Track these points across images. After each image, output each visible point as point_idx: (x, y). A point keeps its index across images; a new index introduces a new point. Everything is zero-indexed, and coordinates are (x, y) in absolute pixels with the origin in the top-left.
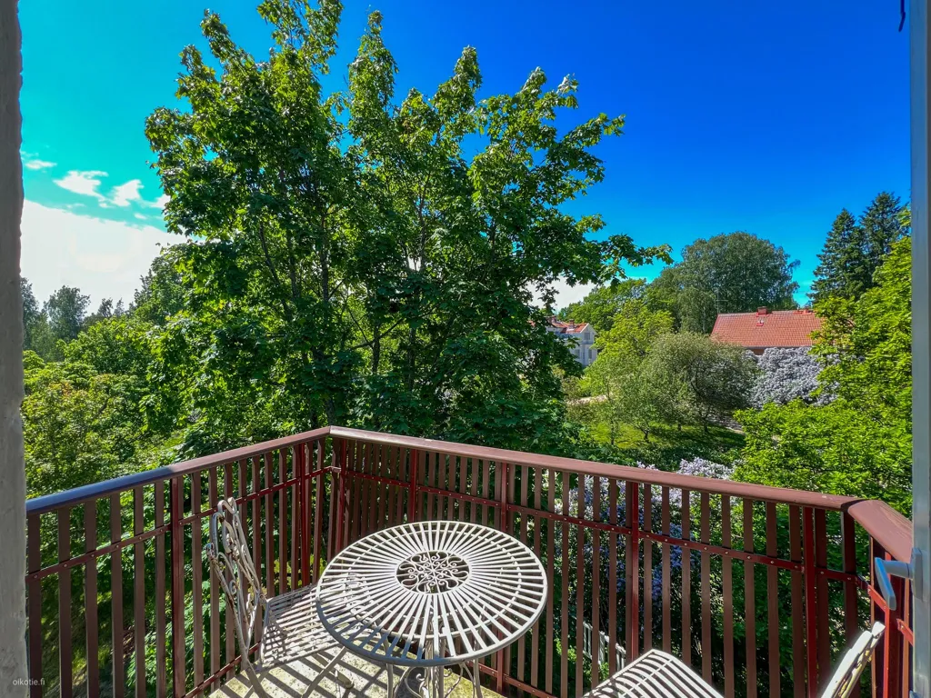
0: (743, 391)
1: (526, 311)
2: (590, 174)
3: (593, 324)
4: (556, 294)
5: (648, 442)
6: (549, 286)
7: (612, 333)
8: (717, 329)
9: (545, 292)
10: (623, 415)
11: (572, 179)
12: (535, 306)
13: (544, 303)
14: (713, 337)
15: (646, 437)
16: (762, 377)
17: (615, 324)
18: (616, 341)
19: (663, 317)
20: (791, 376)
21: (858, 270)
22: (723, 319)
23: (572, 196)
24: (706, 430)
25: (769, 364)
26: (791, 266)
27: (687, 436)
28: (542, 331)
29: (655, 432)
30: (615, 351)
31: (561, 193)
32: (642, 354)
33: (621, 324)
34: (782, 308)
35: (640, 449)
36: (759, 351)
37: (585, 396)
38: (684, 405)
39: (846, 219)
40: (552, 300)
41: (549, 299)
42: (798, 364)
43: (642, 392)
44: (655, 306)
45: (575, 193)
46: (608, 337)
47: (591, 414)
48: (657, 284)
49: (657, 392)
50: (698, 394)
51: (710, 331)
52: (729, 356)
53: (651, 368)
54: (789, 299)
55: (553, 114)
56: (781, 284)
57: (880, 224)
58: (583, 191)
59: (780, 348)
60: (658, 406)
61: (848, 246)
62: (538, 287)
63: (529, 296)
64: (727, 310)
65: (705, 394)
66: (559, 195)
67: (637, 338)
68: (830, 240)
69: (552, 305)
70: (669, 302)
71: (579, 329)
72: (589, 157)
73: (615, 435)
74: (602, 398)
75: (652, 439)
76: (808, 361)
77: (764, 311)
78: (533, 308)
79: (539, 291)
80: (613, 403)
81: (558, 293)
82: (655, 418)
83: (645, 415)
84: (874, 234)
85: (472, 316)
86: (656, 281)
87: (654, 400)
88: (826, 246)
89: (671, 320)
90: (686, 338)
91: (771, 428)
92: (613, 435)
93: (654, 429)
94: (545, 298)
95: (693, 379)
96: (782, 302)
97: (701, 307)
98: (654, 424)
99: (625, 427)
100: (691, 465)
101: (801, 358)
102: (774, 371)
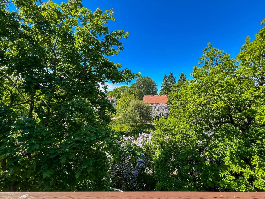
0: (149, 114)
1: (98, 92)
2: (119, 48)
3: (115, 97)
4: (107, 86)
5: (129, 128)
6: (105, 84)
7: (120, 100)
8: (144, 99)
9: (104, 86)
10: (124, 122)
11: (113, 49)
12: (101, 90)
13: (104, 89)
14: (143, 101)
15: (129, 127)
16: (153, 110)
17: (121, 97)
18: (121, 102)
19: (133, 96)
20: (158, 110)
21: (168, 87)
22: (145, 97)
23: (112, 54)
24: (142, 124)
25: (154, 107)
26: (157, 85)
27: (138, 126)
28: (104, 98)
29: (131, 126)
30: (121, 104)
31: (109, 52)
32: (128, 105)
33: (123, 97)
34: (155, 95)
35: (128, 131)
36: (152, 104)
37: (113, 117)
38: (138, 118)
39: (166, 77)
40: (106, 88)
41: (105, 88)
42: (159, 107)
43: (128, 115)
44: (130, 93)
45: (113, 53)
46: (119, 101)
47: (115, 122)
48: (131, 87)
49: (132, 115)
50: (141, 115)
51: (142, 99)
52: (147, 106)
53: (130, 109)
54: (156, 93)
55: (107, 22)
56: (155, 89)
57: (171, 79)
58: (116, 54)
59: (156, 104)
60: (132, 119)
61: (166, 82)
62: (102, 84)
63: (99, 87)
64: (145, 95)
65: (142, 115)
66: (109, 53)
67: (127, 101)
68: (163, 81)
69: (106, 90)
70: (133, 92)
71: (111, 98)
72: (118, 42)
73: (122, 128)
74: (118, 118)
75: (130, 128)
76: (161, 107)
77: (153, 95)
78: (100, 90)
79: (102, 85)
80: (121, 119)
81: (108, 86)
82: (131, 122)
83: (129, 122)
84: (170, 81)
85: (76, 93)
86: (130, 87)
87: (131, 118)
88: (163, 82)
89: (134, 97)
90: (138, 101)
91: (161, 124)
92: (121, 128)
93: (131, 125)
94: (104, 88)
95: (139, 111)
96: (155, 94)
97: (140, 93)
98: (131, 124)
99: (124, 125)
100: (142, 135)
101: (159, 106)
102: (155, 109)
